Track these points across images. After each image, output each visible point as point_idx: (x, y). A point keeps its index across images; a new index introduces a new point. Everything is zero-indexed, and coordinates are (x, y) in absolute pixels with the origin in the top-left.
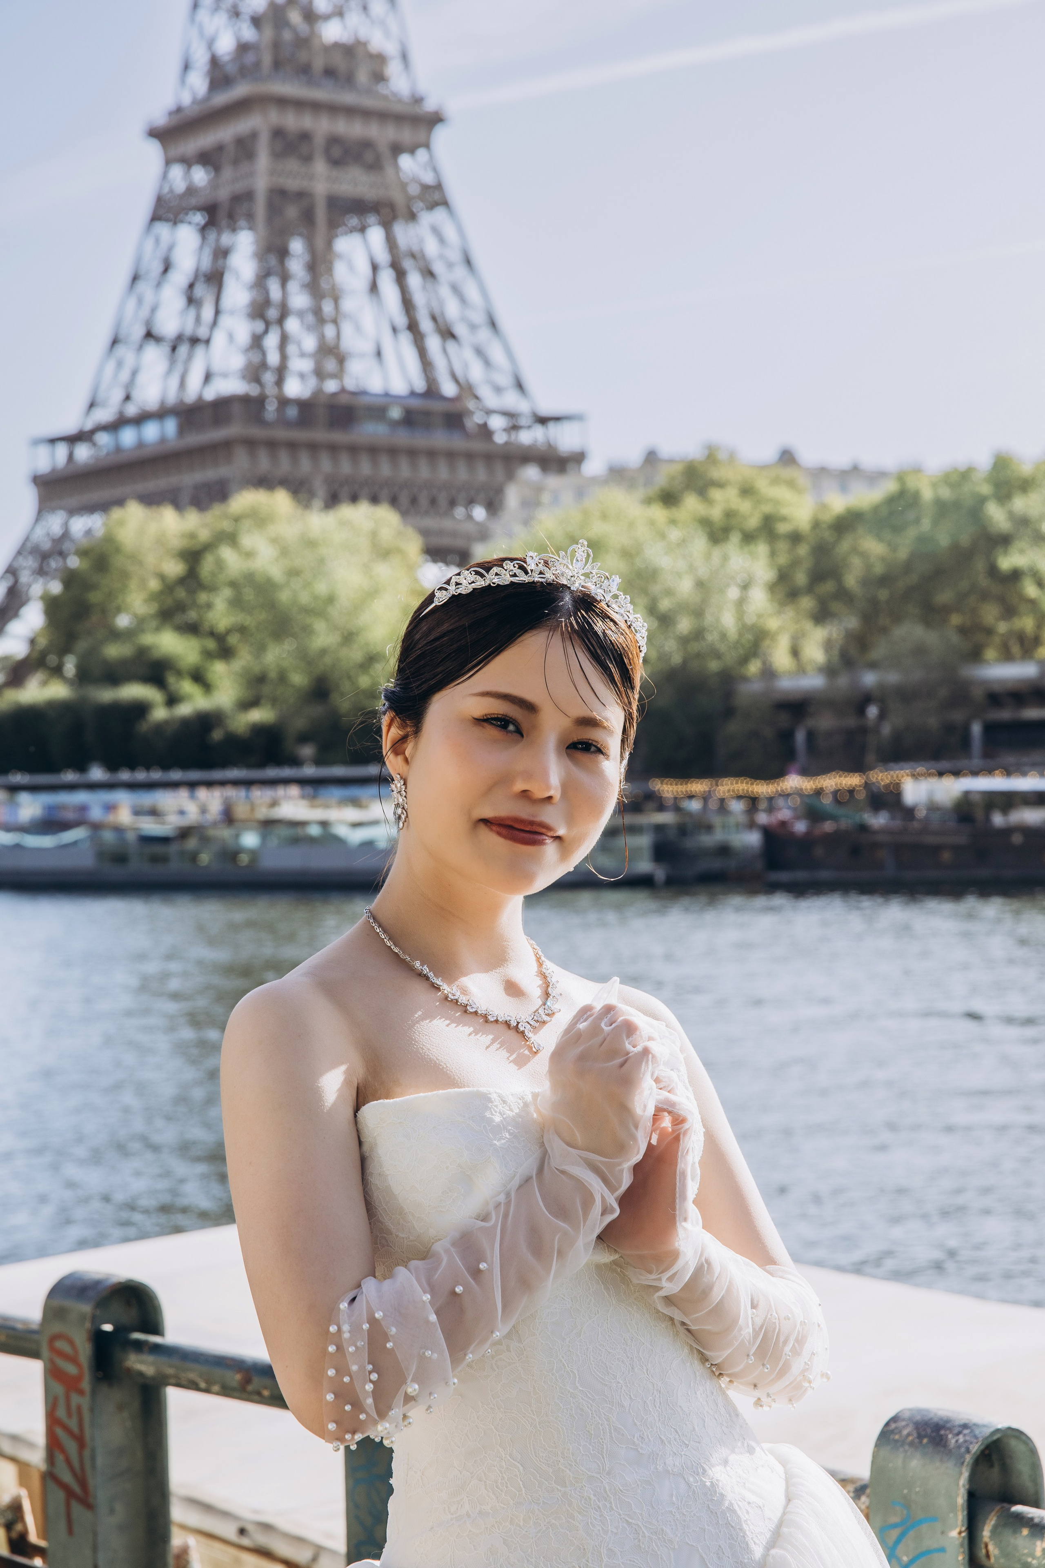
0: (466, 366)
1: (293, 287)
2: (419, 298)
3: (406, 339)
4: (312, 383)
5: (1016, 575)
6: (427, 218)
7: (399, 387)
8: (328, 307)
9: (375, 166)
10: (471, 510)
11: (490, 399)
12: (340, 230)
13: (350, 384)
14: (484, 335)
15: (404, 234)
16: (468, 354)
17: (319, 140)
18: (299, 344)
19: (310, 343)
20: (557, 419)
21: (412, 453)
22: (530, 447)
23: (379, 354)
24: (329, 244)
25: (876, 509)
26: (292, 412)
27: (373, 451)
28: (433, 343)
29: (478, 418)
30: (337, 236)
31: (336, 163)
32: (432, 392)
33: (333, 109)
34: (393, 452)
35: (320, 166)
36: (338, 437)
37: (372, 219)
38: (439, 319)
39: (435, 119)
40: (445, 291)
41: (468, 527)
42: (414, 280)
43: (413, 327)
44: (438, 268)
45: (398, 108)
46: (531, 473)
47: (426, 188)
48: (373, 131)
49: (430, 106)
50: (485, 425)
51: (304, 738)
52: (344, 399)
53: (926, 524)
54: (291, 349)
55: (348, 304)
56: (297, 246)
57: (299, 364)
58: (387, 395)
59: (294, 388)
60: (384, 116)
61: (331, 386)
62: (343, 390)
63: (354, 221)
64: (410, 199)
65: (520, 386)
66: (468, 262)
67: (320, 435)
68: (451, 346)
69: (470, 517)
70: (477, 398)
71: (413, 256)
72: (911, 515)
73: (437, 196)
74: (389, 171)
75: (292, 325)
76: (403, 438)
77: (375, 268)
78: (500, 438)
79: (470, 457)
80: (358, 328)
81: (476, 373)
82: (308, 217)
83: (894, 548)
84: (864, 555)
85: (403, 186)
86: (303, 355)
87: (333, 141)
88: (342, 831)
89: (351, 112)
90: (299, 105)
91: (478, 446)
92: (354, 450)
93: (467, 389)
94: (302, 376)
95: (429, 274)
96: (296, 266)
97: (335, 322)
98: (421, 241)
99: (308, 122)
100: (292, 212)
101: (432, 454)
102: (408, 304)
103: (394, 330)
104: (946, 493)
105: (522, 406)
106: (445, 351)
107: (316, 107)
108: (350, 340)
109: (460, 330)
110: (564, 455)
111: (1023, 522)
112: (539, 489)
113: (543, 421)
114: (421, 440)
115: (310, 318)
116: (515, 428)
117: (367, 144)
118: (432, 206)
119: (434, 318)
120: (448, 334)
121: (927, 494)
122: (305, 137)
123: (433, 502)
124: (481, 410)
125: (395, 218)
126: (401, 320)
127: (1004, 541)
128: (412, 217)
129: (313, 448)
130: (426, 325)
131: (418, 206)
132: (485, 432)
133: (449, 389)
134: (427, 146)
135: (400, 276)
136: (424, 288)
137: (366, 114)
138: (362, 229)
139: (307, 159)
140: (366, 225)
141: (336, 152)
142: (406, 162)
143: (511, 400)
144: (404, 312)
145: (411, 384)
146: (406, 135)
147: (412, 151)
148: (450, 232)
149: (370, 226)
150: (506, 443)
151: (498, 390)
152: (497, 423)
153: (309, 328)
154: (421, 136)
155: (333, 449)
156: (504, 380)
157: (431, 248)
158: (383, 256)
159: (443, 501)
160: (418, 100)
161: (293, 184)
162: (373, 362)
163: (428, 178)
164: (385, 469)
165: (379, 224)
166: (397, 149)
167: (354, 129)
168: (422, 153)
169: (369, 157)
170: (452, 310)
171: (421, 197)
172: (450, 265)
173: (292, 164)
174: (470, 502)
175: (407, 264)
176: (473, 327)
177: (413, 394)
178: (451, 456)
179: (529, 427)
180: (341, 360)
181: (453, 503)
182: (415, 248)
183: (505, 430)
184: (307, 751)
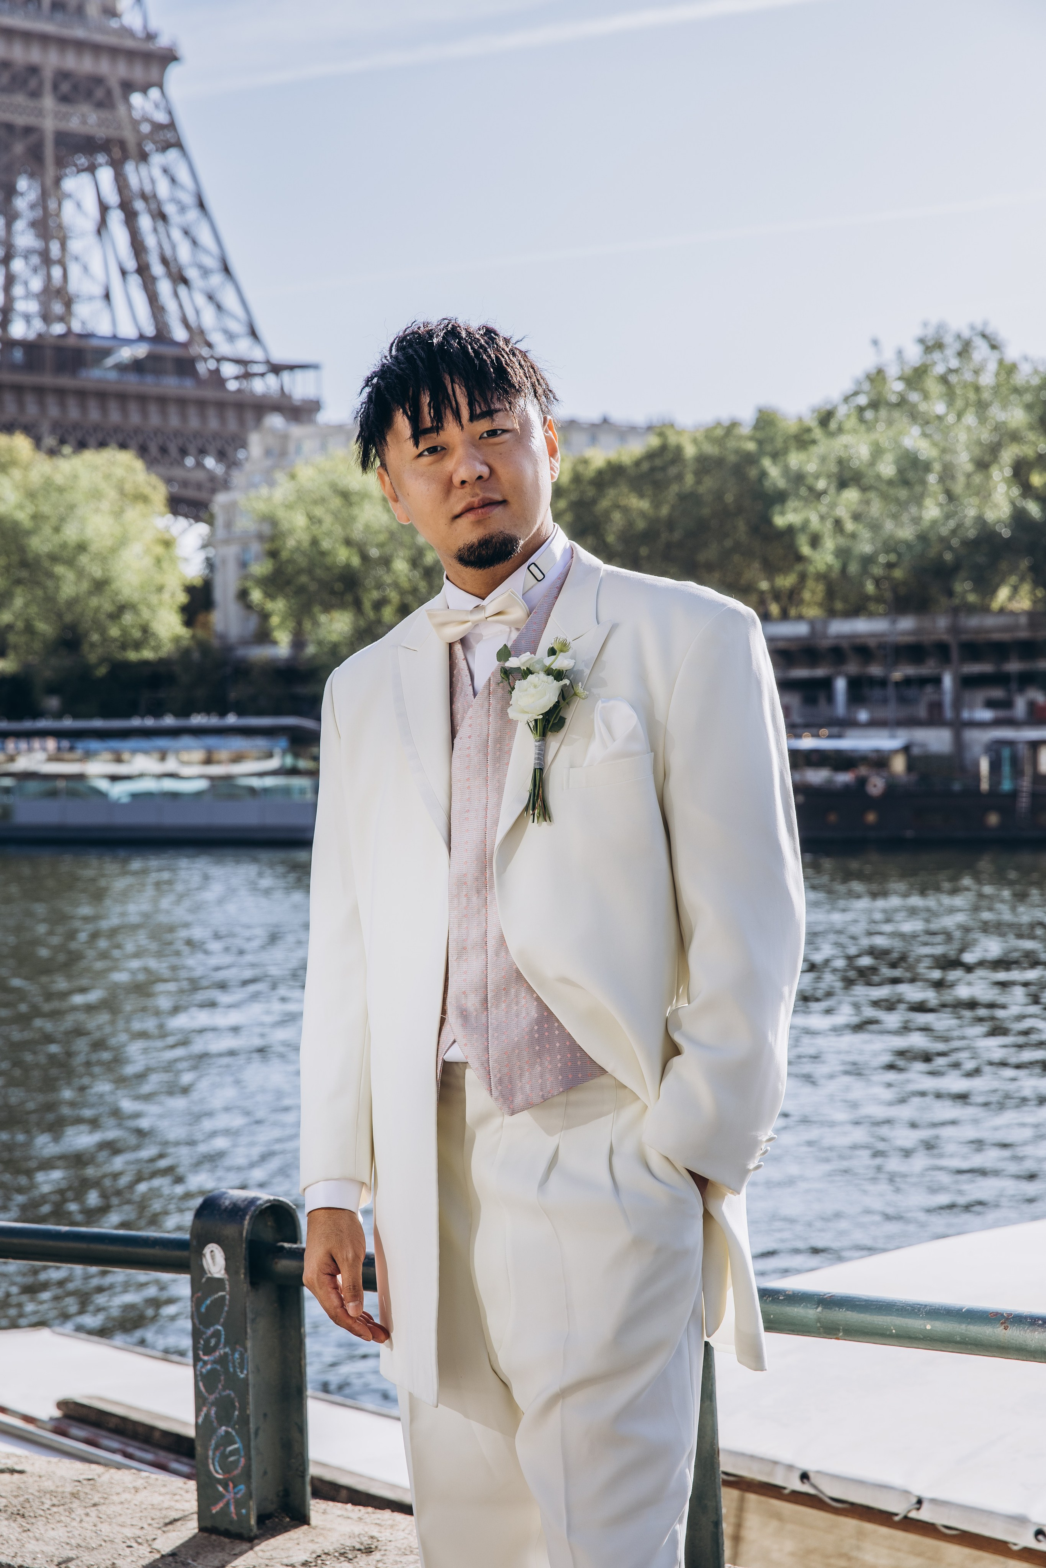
0: (197, 312)
1: (20, 225)
2: (150, 241)
3: (135, 281)
4: (38, 325)
5: (790, 531)
6: (157, 160)
7: (127, 330)
8: (55, 249)
9: (105, 104)
10: (203, 460)
11: (223, 347)
12: (68, 171)
13: (76, 327)
14: (217, 279)
15: (134, 174)
16: (200, 300)
17: (48, 75)
18: (26, 284)
19: (36, 284)
20: (292, 368)
21: (143, 399)
22: (264, 396)
23: (107, 296)
24: (58, 181)
25: (637, 463)
26: (18, 355)
27: (102, 396)
28: (164, 287)
29: (212, 365)
30: (66, 175)
31: (64, 99)
32: (161, 336)
33: (63, 43)
34: (122, 398)
35: (48, 102)
36: (65, 381)
37: (101, 158)
38: (172, 265)
39: (169, 57)
40: (176, 234)
41: (200, 475)
42: (145, 222)
43: (143, 270)
44: (170, 209)
45: (129, 43)
46: (276, 421)
47: (158, 127)
48: (104, 67)
49: (163, 41)
50: (217, 371)
51: (52, 690)
52: (71, 341)
53: (689, 479)
54: (18, 290)
55: (75, 246)
56: (23, 184)
57: (26, 306)
58: (114, 337)
59: (18, 330)
60: (114, 52)
61: (58, 329)
62: (69, 332)
63: (82, 161)
64: (141, 140)
65: (253, 333)
66: (201, 205)
67: (47, 379)
68: (182, 290)
69: (199, 465)
70: (209, 345)
71: (144, 196)
72: (673, 471)
73: (169, 136)
74: (122, 109)
75: (18, 265)
76: (132, 382)
77: (104, 208)
78: (232, 386)
79: (202, 404)
80: (86, 269)
81: (208, 318)
82: (36, 155)
83: (657, 504)
84: (625, 510)
85: (135, 124)
86: (28, 295)
87: (63, 75)
88: (103, 785)
89: (80, 46)
90: (27, 36)
91: (209, 394)
92: (82, 395)
93: (197, 333)
94: (27, 318)
95: (161, 216)
96: (21, 204)
97: (62, 263)
98: (153, 182)
99: (35, 55)
100: (19, 148)
101: (162, 401)
102: (138, 246)
103: (124, 273)
104: (710, 449)
105: (257, 354)
106: (176, 294)
107: (45, 39)
108: (77, 283)
109: (192, 274)
110: (298, 403)
111: (799, 478)
112: (285, 438)
113: (276, 369)
114: (150, 385)
115: (35, 260)
116: (247, 376)
117: (98, 80)
118: (165, 147)
119: (164, 261)
120: (180, 279)
121: (690, 451)
122: (33, 70)
123: (164, 450)
124: (212, 357)
125: (125, 157)
126: (131, 264)
127: (780, 498)
128: (144, 157)
129: (40, 391)
130: (157, 269)
131: (149, 147)
132: (217, 379)
133: (180, 334)
134: (160, 86)
135: (131, 217)
136: (155, 230)
137: (97, 49)
138: (92, 169)
139: (35, 94)
140: (96, 163)
141: (65, 87)
142: (136, 99)
143: (244, 347)
144: (132, 254)
145: (139, 329)
146: (138, 73)
147: (144, 90)
148: (183, 175)
149: (101, 165)
150: (239, 391)
151: (231, 337)
152: (229, 370)
153: (35, 270)
154: (154, 73)
155: (61, 393)
156: (237, 327)
157: (163, 189)
158: (112, 197)
159: (173, 450)
160: (150, 37)
161: (20, 120)
162: (100, 304)
163: (161, 117)
164: (115, 416)
165: (107, 164)
166: (128, 87)
167: (86, 65)
168: (154, 93)
169: (99, 93)
170: (184, 253)
171: (150, 136)
172: (183, 209)
173: (20, 99)
174: (202, 452)
175: (139, 205)
176: (205, 272)
177: (142, 338)
178: (182, 402)
179: (263, 375)
180: (68, 303)
181: (184, 452)
182: (148, 188)
183: (237, 378)
184: (53, 703)
